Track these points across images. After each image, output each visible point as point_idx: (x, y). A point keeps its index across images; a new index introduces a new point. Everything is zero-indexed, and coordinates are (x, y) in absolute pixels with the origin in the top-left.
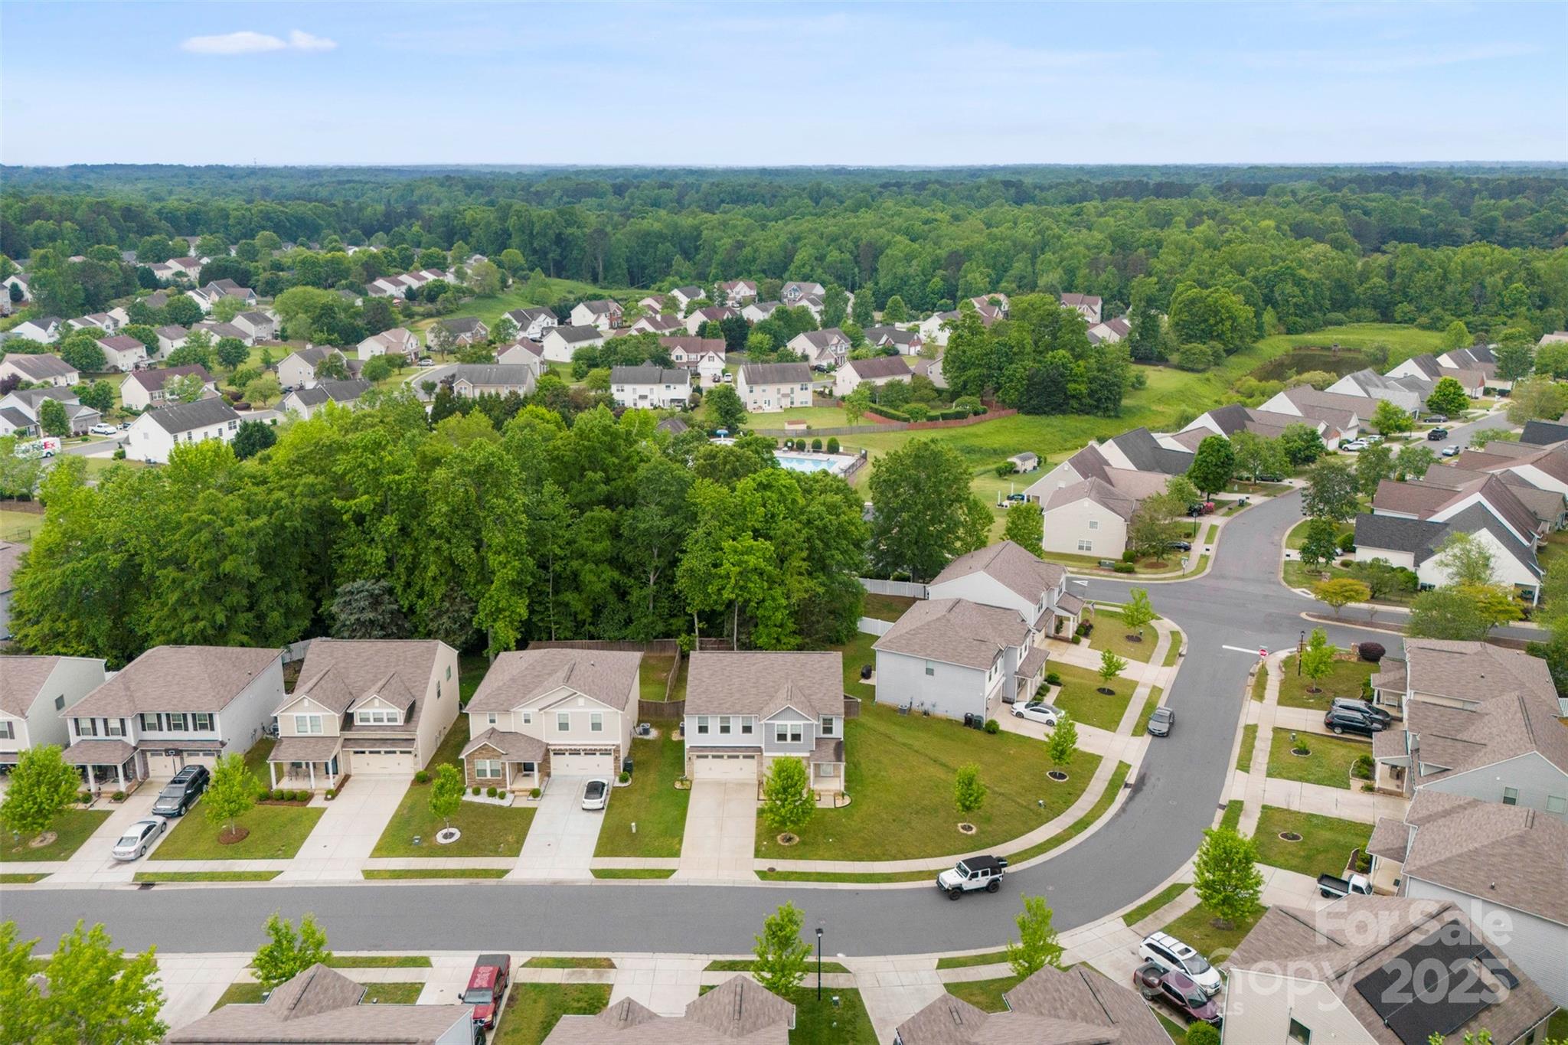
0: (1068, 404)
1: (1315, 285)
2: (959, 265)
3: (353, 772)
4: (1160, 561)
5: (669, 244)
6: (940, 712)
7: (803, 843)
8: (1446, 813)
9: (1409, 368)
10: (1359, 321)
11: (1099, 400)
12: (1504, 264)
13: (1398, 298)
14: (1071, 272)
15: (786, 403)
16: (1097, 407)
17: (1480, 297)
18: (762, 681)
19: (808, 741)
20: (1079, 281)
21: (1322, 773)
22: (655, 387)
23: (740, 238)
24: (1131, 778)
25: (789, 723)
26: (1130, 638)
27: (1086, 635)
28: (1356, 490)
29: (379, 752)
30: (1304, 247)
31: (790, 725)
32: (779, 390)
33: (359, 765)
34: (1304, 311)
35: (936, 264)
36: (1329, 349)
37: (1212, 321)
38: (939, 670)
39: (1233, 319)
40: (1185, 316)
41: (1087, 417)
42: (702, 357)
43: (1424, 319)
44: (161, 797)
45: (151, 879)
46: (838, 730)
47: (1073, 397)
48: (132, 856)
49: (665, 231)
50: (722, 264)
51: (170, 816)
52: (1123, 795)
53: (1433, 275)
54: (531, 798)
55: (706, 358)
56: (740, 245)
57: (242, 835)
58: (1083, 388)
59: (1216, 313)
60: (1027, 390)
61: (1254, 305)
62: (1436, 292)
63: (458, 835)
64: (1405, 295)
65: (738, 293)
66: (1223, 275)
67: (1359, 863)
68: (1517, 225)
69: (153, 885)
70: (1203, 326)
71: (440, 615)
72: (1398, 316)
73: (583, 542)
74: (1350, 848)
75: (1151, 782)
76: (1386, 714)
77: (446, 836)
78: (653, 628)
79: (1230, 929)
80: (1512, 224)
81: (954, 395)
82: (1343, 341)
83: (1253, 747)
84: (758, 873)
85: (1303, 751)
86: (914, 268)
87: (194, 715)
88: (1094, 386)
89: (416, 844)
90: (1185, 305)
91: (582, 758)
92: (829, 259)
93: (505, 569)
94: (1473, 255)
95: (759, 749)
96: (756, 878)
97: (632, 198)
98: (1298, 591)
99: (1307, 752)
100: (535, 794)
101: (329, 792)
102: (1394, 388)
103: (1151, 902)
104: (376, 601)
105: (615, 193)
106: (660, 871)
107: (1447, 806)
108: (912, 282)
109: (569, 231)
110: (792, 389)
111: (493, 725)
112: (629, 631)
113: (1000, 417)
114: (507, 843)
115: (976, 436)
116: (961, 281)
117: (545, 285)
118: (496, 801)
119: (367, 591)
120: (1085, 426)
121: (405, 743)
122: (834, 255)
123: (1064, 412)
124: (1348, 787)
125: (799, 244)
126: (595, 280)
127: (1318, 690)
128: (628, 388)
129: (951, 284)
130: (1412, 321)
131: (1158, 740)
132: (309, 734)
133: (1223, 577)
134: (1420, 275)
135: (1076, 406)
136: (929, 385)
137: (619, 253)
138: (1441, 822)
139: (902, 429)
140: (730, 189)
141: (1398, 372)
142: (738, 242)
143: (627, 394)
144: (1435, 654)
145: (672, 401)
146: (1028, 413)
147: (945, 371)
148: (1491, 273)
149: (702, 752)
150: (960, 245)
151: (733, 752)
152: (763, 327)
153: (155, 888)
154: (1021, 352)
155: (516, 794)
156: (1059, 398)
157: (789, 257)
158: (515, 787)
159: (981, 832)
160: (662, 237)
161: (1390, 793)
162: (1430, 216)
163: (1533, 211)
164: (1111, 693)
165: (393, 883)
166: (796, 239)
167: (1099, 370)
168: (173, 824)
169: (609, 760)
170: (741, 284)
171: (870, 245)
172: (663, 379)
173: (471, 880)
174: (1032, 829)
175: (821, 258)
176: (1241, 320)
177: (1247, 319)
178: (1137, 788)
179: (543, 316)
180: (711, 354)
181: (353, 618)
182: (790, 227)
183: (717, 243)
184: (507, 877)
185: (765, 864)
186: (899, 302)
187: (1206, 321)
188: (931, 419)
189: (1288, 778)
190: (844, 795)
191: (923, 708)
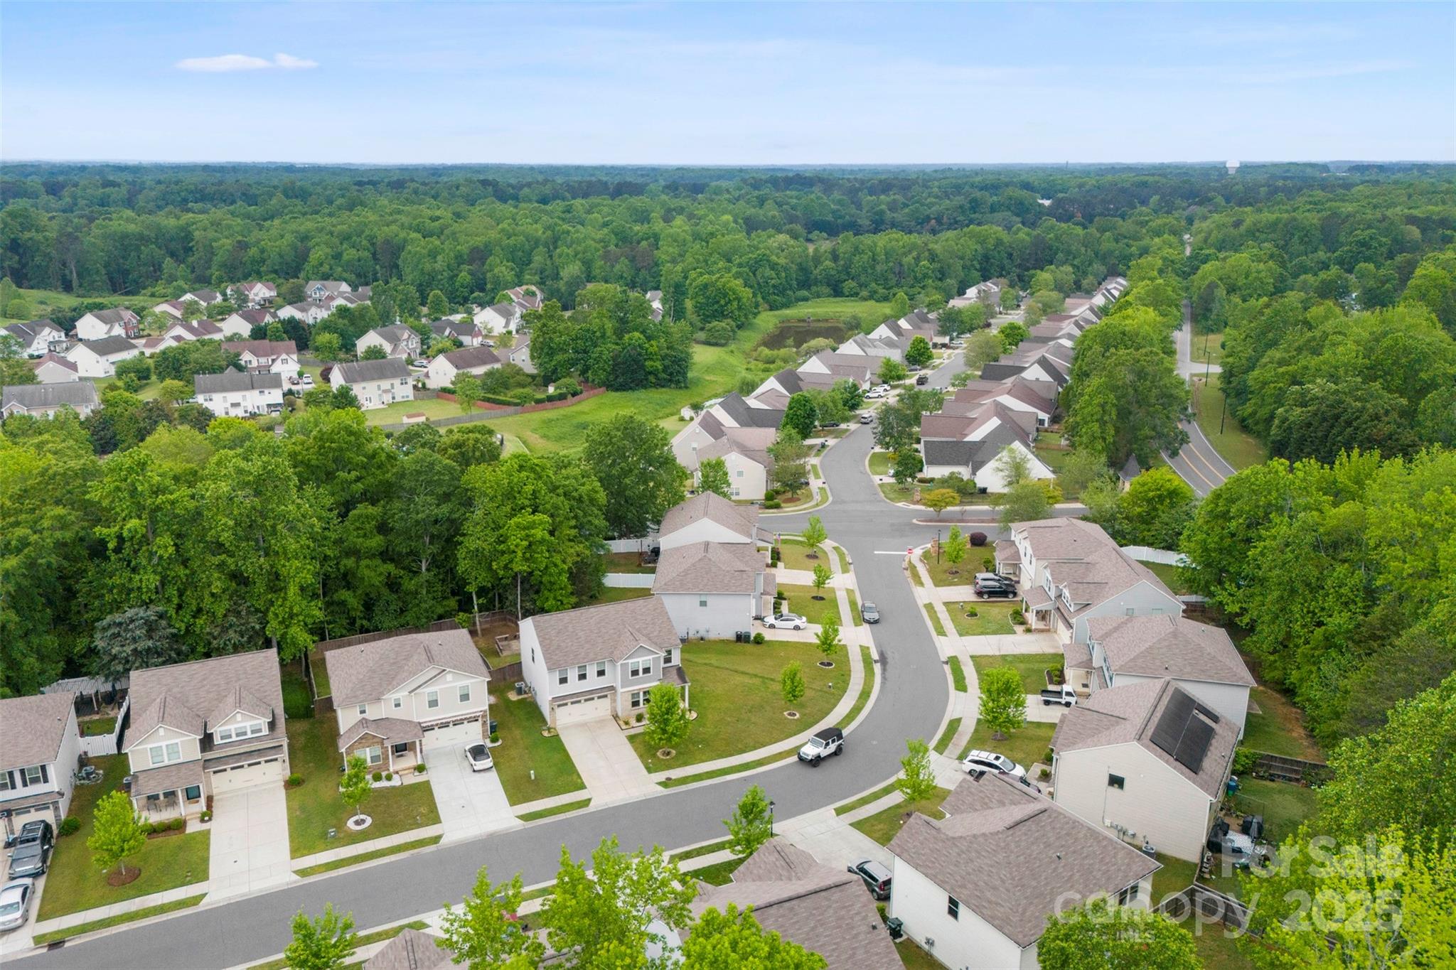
0: (647, 379)
1: (785, 269)
2: (483, 260)
3: (215, 792)
4: (795, 496)
5: (154, 246)
6: (713, 636)
7: (679, 753)
8: (1116, 629)
9: (883, 331)
10: (819, 297)
11: (671, 374)
12: (913, 247)
13: (844, 277)
14: (587, 264)
15: (387, 398)
16: (670, 381)
17: (899, 273)
18: (603, 630)
19: (657, 672)
20: (596, 272)
21: (994, 627)
22: (248, 394)
23: (240, 238)
24: (875, 656)
25: (640, 660)
26: (808, 556)
27: (779, 559)
28: (910, 425)
29: (242, 767)
30: (769, 237)
31: (641, 661)
32: (379, 387)
33: (221, 784)
34: (781, 290)
35: (460, 260)
36: (804, 321)
37: (722, 302)
38: (710, 600)
39: (739, 299)
40: (701, 300)
41: (664, 390)
42: (273, 361)
43: (864, 293)
44: (13, 860)
45: (58, 938)
46: (676, 659)
47: (650, 373)
48: (20, 922)
49: (146, 233)
50: (223, 265)
51: (35, 876)
52: (877, 668)
53: (866, 257)
54: (417, 773)
55: (279, 361)
56: (242, 246)
57: (134, 874)
58: (658, 365)
59: (725, 295)
60: (613, 369)
61: (751, 287)
62: (870, 271)
63: (369, 821)
64: (848, 273)
65: (256, 295)
66: (715, 263)
67: (1055, 679)
68: (899, 216)
69: (64, 942)
70: (716, 306)
71: (225, 630)
72: (846, 291)
73: (355, 540)
74: (1043, 671)
75: (889, 655)
76: (1010, 579)
77: (357, 823)
78: (433, 612)
79: (1006, 739)
80: (895, 215)
81: (547, 380)
82: (814, 315)
83: (938, 618)
84: (660, 784)
85: (973, 614)
86: (440, 263)
87: (22, 772)
88: (667, 362)
89: (333, 836)
90: (701, 290)
91: (451, 728)
92: (345, 257)
93: (300, 572)
94: (891, 240)
95: (612, 688)
96: (660, 788)
97: (74, 197)
98: (900, 504)
99: (976, 615)
100: (421, 769)
101: (204, 815)
102: (880, 347)
103: (945, 734)
104: (151, 628)
105: (48, 193)
106: (578, 803)
107: (1115, 625)
108: (439, 277)
109: (27, 235)
110: (392, 385)
111: (364, 715)
112: (409, 617)
113: (595, 395)
114: (422, 815)
115: (584, 413)
116: (489, 275)
117: (19, 296)
118: (384, 784)
119: (142, 618)
120: (666, 397)
121: (273, 751)
122: (350, 254)
123: (645, 387)
124: (1015, 633)
125: (310, 244)
126: (68, 288)
127: (957, 572)
128: (217, 397)
129: (479, 279)
130: (857, 294)
131: (874, 626)
132: (167, 762)
133: (843, 502)
134: (857, 258)
135: (654, 380)
136: (519, 371)
137: (95, 257)
138: (1115, 635)
139: (516, 413)
140: (192, 187)
141: (874, 335)
142: (239, 242)
143: (220, 404)
144: (1041, 530)
145: (269, 406)
146: (617, 390)
147: (532, 358)
148: (905, 254)
149: (560, 701)
150: (479, 241)
151: (589, 696)
152: (326, 326)
153: (67, 945)
154: (603, 336)
155: (401, 772)
156: (641, 375)
157: (302, 257)
158: (397, 767)
159: (803, 715)
160: (142, 238)
161: (1042, 631)
162: (838, 210)
163: (906, 205)
164: (822, 599)
165: (334, 873)
166: (305, 238)
167: (668, 348)
168: (41, 882)
169: (478, 726)
170: (259, 286)
171: (387, 242)
172: (255, 385)
173: (411, 852)
174: (835, 706)
175: (338, 256)
176: (745, 300)
177: (748, 299)
178: (883, 660)
179: (47, 330)
180: (284, 356)
181: (128, 649)
182: (293, 226)
183: (214, 244)
184: (442, 841)
185: (662, 776)
186: (439, 297)
187: (718, 302)
188: (538, 402)
189: (974, 635)
190: (690, 710)
191: (699, 635)
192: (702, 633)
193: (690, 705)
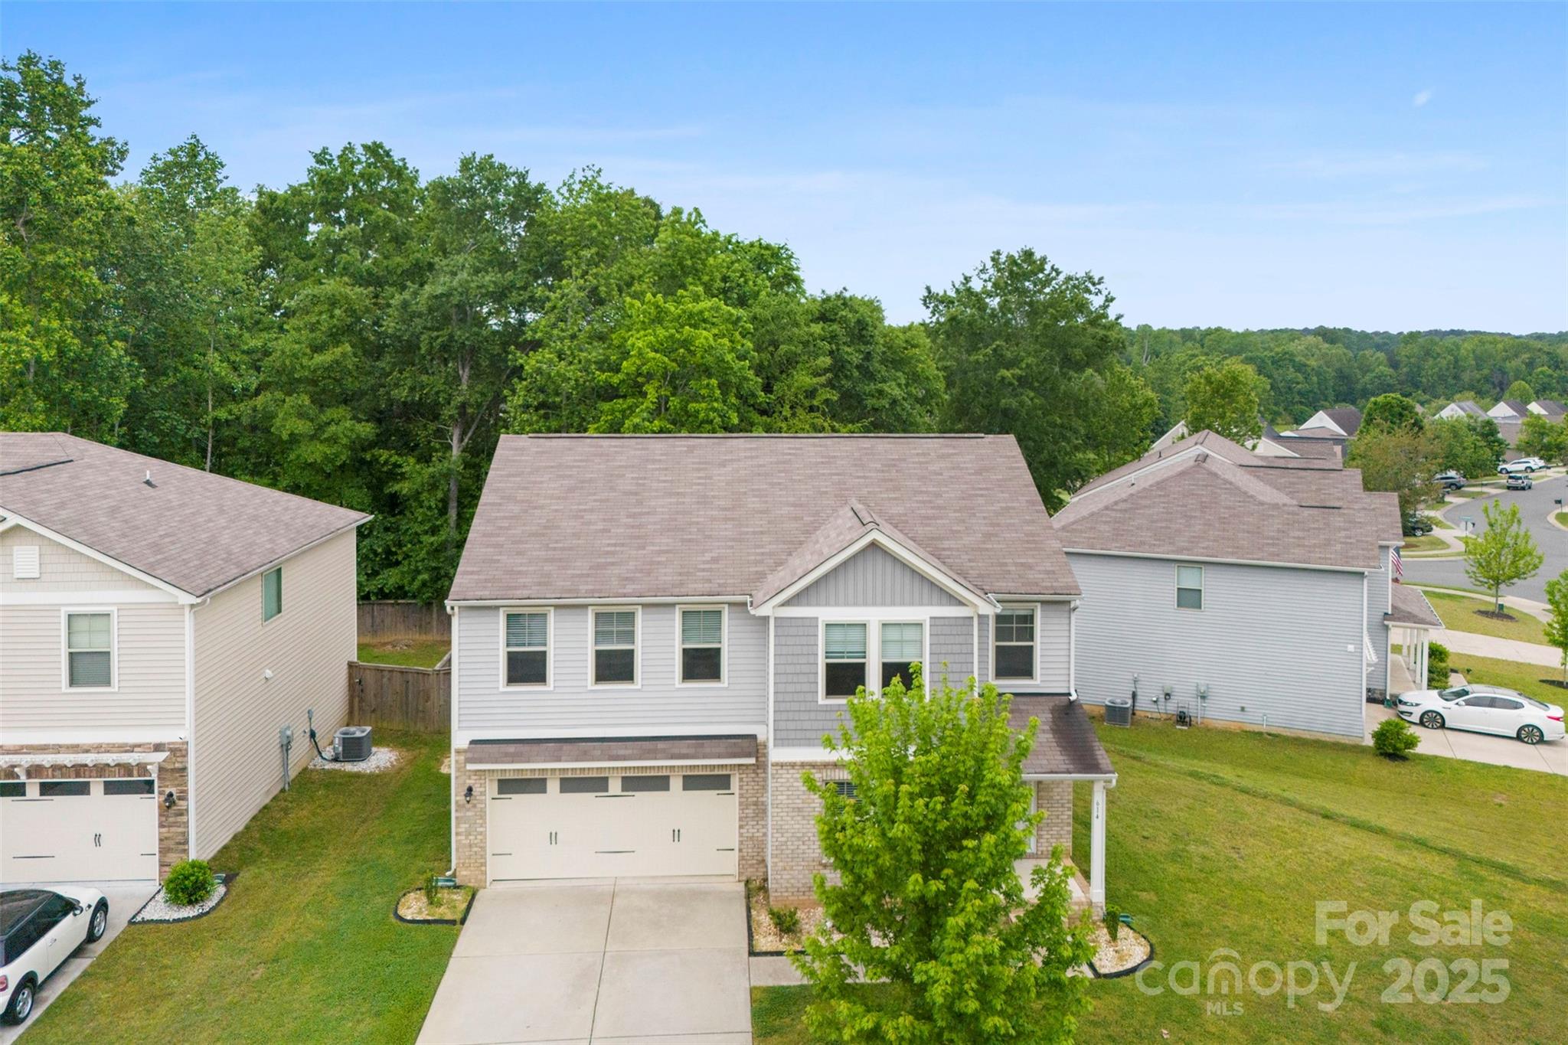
25: (874, 616)
26: (1486, 614)
53: (1444, 362)
95: (749, 745)
190: (1112, 921)
191: (1172, 707)
192: (1184, 700)
193: (1110, 896)
